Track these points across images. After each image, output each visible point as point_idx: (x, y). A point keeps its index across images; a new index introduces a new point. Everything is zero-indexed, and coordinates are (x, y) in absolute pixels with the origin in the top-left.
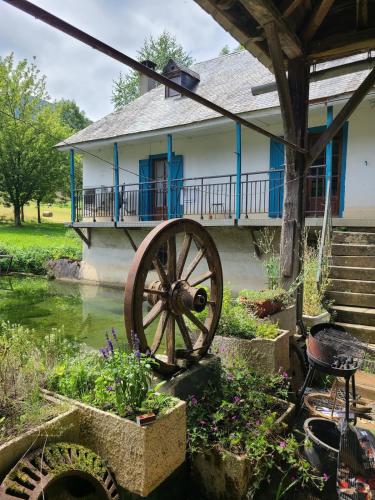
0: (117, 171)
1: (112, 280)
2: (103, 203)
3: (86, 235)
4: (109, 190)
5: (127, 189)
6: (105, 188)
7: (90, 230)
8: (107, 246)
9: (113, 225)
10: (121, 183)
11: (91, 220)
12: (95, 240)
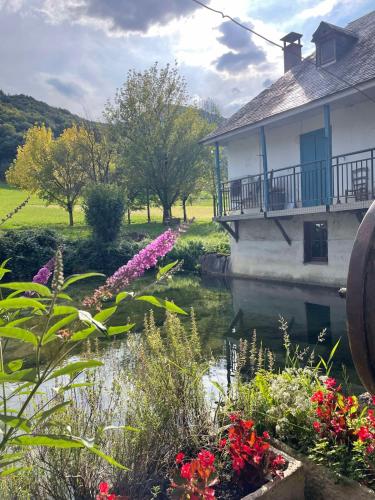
0: (265, 157)
1: (262, 274)
2: (250, 193)
3: (234, 229)
4: (256, 178)
5: (275, 175)
6: (251, 177)
7: (237, 223)
8: (256, 238)
9: (262, 215)
10: (269, 170)
11: (238, 212)
12: (243, 233)
